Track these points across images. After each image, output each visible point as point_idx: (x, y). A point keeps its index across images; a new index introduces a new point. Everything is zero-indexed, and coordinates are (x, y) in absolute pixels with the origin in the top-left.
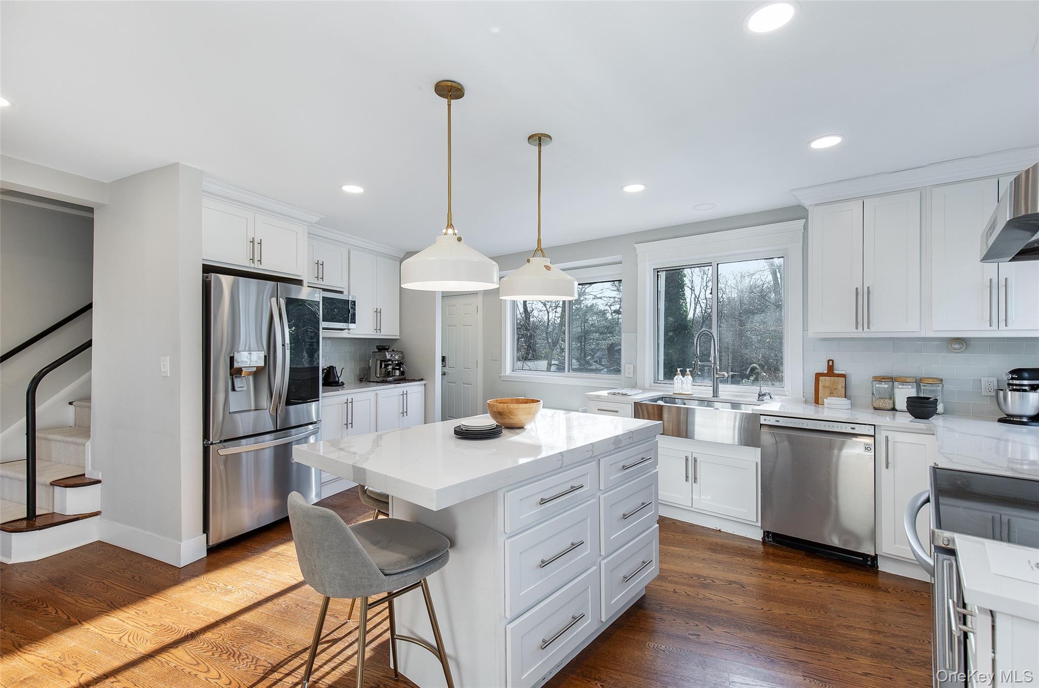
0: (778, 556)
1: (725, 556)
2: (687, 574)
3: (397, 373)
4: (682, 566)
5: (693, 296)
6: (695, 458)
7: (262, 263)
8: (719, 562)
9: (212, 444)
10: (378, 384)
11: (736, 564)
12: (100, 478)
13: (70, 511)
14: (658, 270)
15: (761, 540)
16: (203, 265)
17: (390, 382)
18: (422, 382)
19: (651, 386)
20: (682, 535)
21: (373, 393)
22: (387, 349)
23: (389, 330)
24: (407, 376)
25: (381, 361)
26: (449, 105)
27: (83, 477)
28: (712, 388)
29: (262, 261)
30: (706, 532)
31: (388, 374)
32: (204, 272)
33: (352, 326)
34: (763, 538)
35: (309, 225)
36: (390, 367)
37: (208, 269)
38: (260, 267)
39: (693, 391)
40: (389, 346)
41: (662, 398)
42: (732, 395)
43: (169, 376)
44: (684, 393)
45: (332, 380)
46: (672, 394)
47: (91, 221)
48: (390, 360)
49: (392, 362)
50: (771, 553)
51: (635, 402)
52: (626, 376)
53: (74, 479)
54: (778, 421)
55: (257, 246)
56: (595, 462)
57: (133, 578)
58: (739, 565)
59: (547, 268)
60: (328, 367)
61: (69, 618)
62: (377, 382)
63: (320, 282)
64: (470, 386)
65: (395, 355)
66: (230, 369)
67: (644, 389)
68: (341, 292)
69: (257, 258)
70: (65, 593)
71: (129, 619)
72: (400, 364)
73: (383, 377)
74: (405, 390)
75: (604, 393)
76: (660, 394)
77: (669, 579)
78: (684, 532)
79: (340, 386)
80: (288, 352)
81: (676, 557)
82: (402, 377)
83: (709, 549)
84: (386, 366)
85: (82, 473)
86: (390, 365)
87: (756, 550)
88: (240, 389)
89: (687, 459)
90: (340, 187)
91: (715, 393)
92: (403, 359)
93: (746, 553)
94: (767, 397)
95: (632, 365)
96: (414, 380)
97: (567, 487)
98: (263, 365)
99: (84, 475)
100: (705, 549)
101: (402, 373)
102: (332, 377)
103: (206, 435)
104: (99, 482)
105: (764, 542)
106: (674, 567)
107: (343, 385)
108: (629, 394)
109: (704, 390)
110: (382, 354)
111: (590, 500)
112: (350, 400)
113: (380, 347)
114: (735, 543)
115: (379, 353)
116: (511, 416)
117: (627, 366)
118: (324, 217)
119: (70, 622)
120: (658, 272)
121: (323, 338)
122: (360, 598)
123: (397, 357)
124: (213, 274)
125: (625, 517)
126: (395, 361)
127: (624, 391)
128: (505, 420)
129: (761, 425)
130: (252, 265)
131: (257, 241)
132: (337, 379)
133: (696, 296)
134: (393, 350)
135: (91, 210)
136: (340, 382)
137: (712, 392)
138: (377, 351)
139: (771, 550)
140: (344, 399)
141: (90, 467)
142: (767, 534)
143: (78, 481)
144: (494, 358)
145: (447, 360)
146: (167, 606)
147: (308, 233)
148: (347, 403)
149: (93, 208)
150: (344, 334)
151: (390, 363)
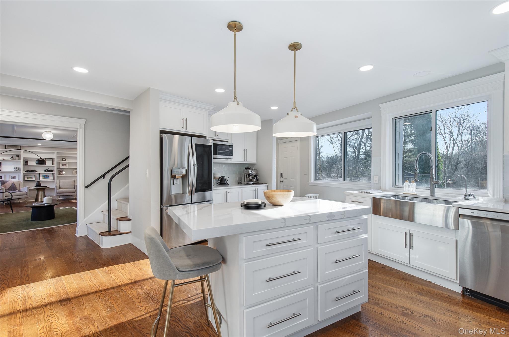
0: (472, 305)
1: (427, 298)
2: (395, 304)
3: (255, 180)
4: (393, 299)
5: (452, 139)
6: (411, 233)
7: (187, 129)
8: (421, 302)
9: (164, 207)
10: (245, 185)
11: (435, 305)
12: (131, 219)
13: (122, 230)
14: (395, 118)
15: (461, 293)
16: (160, 130)
17: (250, 184)
18: (266, 185)
19: (390, 189)
20: (401, 280)
21: (240, 189)
22: (250, 169)
23: (251, 159)
24: (259, 182)
25: (247, 174)
26: (235, 35)
27: (127, 218)
28: (430, 191)
29: (187, 128)
30: (419, 281)
31: (251, 180)
32: (160, 133)
33: (231, 157)
34: (463, 292)
35: (209, 111)
36: (251, 177)
37: (162, 132)
38: (187, 131)
39: (417, 192)
40: (250, 167)
41: (395, 196)
42: (444, 195)
43: (148, 177)
44: (410, 193)
45: (223, 182)
46: (402, 193)
47: (129, 116)
48: (250, 174)
49: (252, 175)
50: (466, 303)
51: (373, 197)
52: (374, 183)
53: (124, 218)
54: (474, 213)
55: (185, 121)
56: (313, 226)
57: (134, 259)
58: (437, 306)
59: (296, 117)
60: (222, 177)
61: (108, 271)
62: (245, 184)
63: (217, 137)
64: (294, 188)
65: (253, 171)
66: (171, 176)
67: (384, 190)
68: (227, 142)
69: (185, 127)
70: (112, 261)
71: (126, 275)
72: (256, 176)
73: (248, 182)
74: (256, 188)
75: (356, 192)
76: (394, 193)
77: (380, 305)
78: (403, 279)
79: (227, 185)
80: (196, 168)
81: (391, 293)
82: (258, 182)
83: (417, 292)
84: (249, 176)
85: (126, 216)
86: (251, 176)
87: (455, 298)
88: (176, 184)
89: (406, 234)
90: (214, 90)
91: (432, 194)
92: (257, 173)
93: (445, 299)
94: (472, 197)
95: (378, 176)
96: (263, 184)
97: (291, 238)
98: (185, 174)
99: (127, 217)
100: (414, 291)
101: (257, 180)
102: (223, 181)
103: (161, 203)
104: (130, 220)
105: (463, 294)
106: (387, 299)
107: (228, 185)
108: (370, 193)
109: (425, 191)
110: (247, 170)
111: (310, 248)
112: (228, 192)
113: (246, 168)
114: (439, 291)
115: (245, 170)
116: (273, 199)
117: (375, 177)
118: (215, 106)
119: (108, 273)
120: (395, 120)
121: (214, 163)
122: (171, 280)
123: (254, 172)
124: (163, 134)
125: (337, 262)
126: (253, 174)
127: (368, 191)
128: (271, 201)
129: (460, 215)
130: (183, 130)
131: (185, 119)
132: (226, 182)
133: (454, 140)
134: (253, 169)
135: (129, 112)
136: (227, 183)
137: (430, 193)
138: (245, 169)
139: (467, 301)
140: (225, 191)
141: (129, 214)
142: (465, 290)
143: (125, 219)
144: (306, 174)
145: (283, 175)
146: (140, 272)
147: (209, 114)
148: (226, 193)
149: (129, 111)
150: (229, 161)
151: (251, 175)
